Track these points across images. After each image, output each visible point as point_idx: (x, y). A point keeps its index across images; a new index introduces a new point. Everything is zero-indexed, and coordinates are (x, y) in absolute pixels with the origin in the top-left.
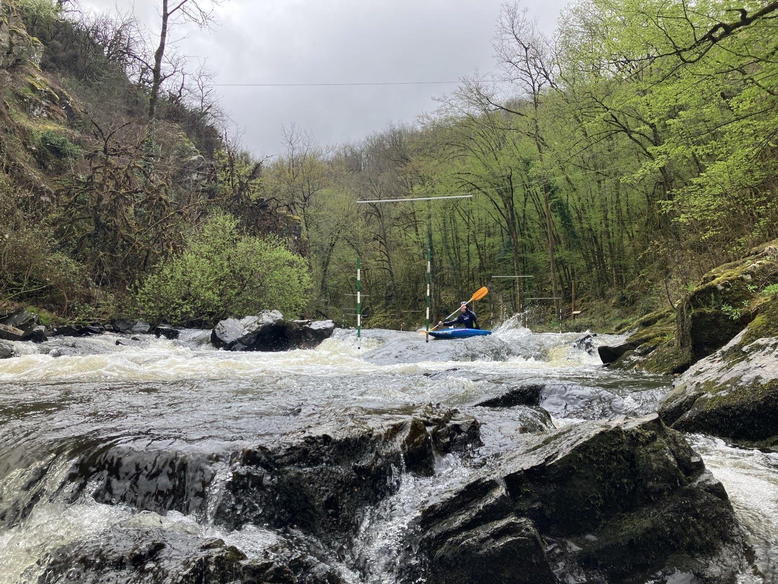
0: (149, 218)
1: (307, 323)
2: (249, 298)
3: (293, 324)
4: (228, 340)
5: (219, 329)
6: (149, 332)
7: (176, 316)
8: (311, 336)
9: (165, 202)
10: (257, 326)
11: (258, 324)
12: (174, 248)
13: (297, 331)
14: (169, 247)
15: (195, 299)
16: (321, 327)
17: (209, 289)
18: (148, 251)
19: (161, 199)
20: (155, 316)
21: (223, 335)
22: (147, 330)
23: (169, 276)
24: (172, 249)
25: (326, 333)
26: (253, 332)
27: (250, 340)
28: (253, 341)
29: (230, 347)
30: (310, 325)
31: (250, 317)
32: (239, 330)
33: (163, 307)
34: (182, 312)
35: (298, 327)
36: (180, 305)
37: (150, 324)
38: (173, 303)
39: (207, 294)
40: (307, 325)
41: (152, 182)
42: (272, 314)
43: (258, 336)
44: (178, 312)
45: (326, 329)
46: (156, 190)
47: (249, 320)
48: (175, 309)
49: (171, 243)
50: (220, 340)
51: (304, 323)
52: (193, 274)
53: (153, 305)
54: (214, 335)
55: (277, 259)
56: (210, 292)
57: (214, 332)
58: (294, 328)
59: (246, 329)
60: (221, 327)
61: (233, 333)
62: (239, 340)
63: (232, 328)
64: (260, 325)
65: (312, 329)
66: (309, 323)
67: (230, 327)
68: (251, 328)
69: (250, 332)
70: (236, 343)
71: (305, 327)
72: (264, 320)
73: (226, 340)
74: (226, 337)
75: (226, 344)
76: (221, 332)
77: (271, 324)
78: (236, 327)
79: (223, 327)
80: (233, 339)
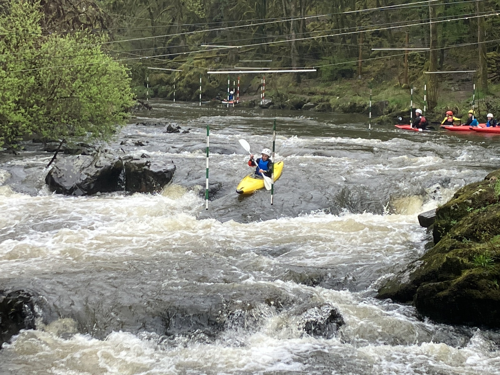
1: (146, 164)
4: (68, 185)
5: (56, 173)
8: (151, 179)
10: (96, 170)
13: (136, 173)
21: (61, 179)
26: (92, 177)
28: (92, 186)
29: (69, 192)
30: (149, 166)
35: (137, 169)
40: (146, 167)
43: (98, 181)
50: (58, 185)
51: (142, 165)
54: (51, 180)
59: (82, 172)
60: (58, 171)
61: (71, 176)
62: (79, 185)
63: (69, 171)
64: (99, 169)
65: (151, 171)
66: (148, 164)
67: (66, 170)
68: (89, 172)
69: (89, 177)
70: (76, 188)
71: (145, 169)
72: (102, 162)
73: (66, 185)
74: (65, 182)
75: (67, 190)
76: (59, 176)
77: (110, 167)
78: (72, 170)
79: (60, 170)
80: (73, 184)
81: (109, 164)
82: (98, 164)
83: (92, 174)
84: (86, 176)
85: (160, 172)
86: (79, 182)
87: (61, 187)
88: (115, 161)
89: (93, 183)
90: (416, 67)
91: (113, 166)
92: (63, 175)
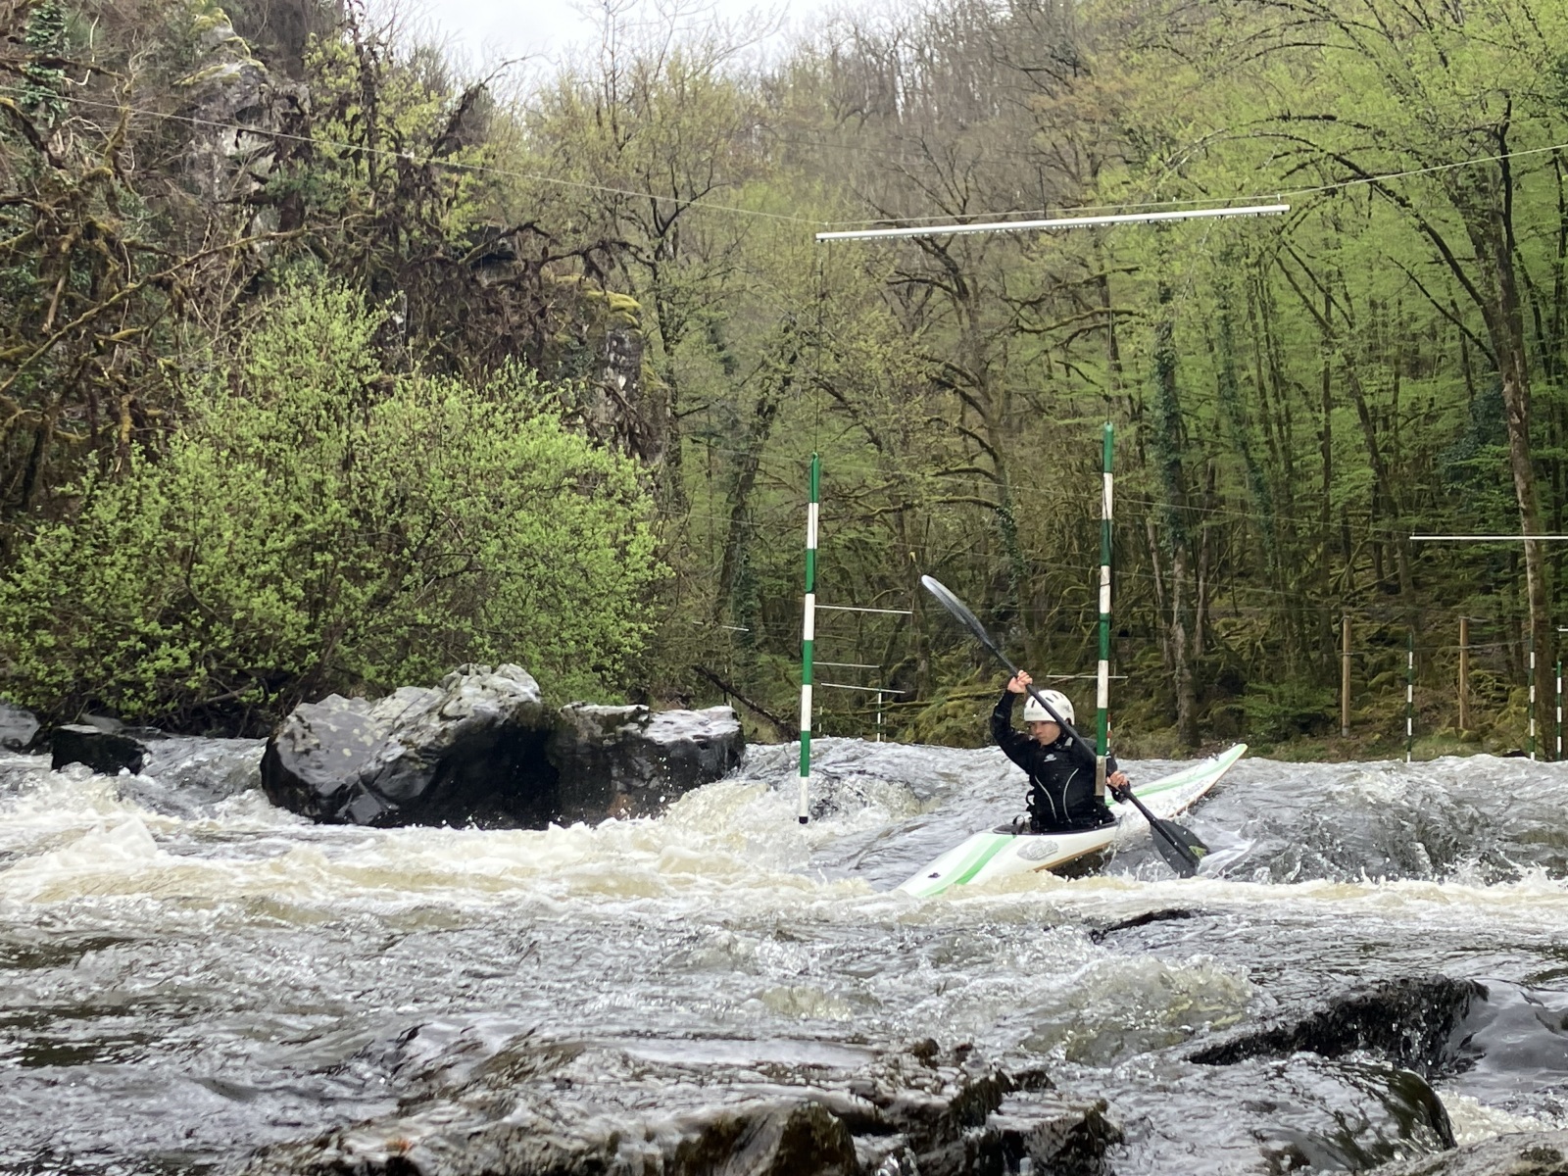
0: (46, 305)
1: (634, 717)
2: (421, 618)
3: (577, 722)
4: (325, 780)
5: (291, 736)
6: (36, 746)
7: (138, 685)
8: (647, 768)
9: (110, 241)
10: (436, 725)
11: (443, 717)
12: (138, 420)
13: (595, 748)
14: (116, 418)
15: (211, 620)
16: (688, 736)
17: (266, 580)
18: (40, 434)
19: (91, 230)
20: (60, 685)
21: (305, 760)
22: (26, 740)
23: (114, 532)
24: (127, 424)
25: (707, 760)
26: (425, 752)
27: (408, 783)
28: (420, 785)
29: (331, 808)
30: (644, 725)
31: (416, 691)
32: (368, 740)
33: (90, 651)
34: (159, 673)
35: (598, 731)
36: (152, 642)
37: (41, 717)
38: (125, 634)
39: (256, 603)
40: (633, 727)
41: (58, 163)
42: (496, 680)
43: (442, 769)
44: (147, 670)
45: (706, 743)
46: (75, 197)
47: (406, 701)
48: (133, 656)
49: (126, 401)
50: (293, 781)
51: (620, 719)
52: (205, 522)
53: (50, 641)
54: (271, 761)
55: (528, 466)
56: (270, 594)
57: (271, 747)
58: (585, 736)
59: (393, 739)
60: (299, 731)
61: (347, 752)
62: (369, 782)
63: (344, 733)
64: (451, 725)
65: (649, 742)
66: (643, 718)
67: (334, 728)
68: (414, 736)
69: (411, 752)
70: (355, 792)
71: (626, 733)
72: (465, 701)
73: (320, 779)
74: (319, 767)
75: (319, 795)
76: (299, 749)
77: (494, 719)
78: (356, 731)
79: (309, 727)
80: (346, 775)
81: (492, 707)
82: (449, 710)
83: (424, 741)
84: (400, 751)
85: (684, 743)
86: (373, 766)
87: (303, 784)
88: (514, 701)
89: (425, 772)
91: (507, 716)
92: (318, 746)
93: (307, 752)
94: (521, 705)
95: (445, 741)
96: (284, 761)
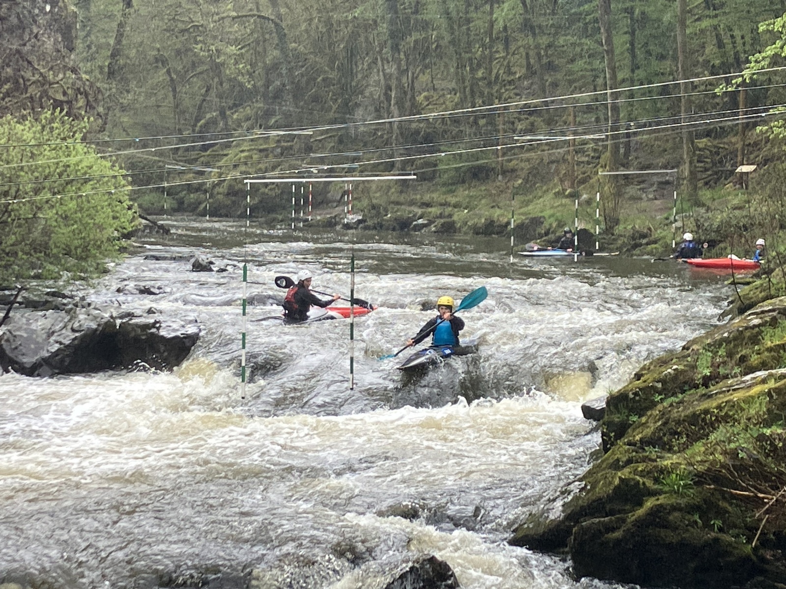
1: (153, 324)
3: (130, 328)
4: (28, 360)
5: (8, 340)
8: (162, 348)
10: (71, 334)
11: (73, 330)
13: (137, 339)
16: (178, 334)
21: (16, 351)
26: (67, 346)
27: (62, 361)
28: (67, 360)
29: (31, 371)
30: (158, 329)
32: (40, 340)
35: (139, 331)
40: (153, 330)
43: (76, 353)
51: (147, 326)
58: (133, 334)
59: (51, 340)
60: (11, 338)
61: (33, 346)
62: (45, 361)
63: (29, 338)
64: (77, 334)
65: (162, 336)
66: (158, 325)
67: (25, 336)
68: (61, 339)
69: (62, 347)
70: (40, 365)
71: (152, 334)
72: (82, 322)
73: (24, 360)
74: (23, 355)
75: (26, 367)
76: (13, 347)
77: (96, 330)
78: (34, 336)
79: (15, 336)
80: (35, 359)
81: (94, 325)
82: (76, 325)
83: (67, 342)
84: (56, 347)
85: (176, 338)
86: (47, 355)
87: (17, 363)
88: (103, 321)
89: (68, 355)
90: (588, 163)
91: (100, 328)
92: (20, 345)
93: (16, 348)
94: (106, 323)
95: (76, 342)
96: (7, 352)
